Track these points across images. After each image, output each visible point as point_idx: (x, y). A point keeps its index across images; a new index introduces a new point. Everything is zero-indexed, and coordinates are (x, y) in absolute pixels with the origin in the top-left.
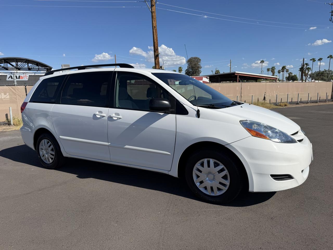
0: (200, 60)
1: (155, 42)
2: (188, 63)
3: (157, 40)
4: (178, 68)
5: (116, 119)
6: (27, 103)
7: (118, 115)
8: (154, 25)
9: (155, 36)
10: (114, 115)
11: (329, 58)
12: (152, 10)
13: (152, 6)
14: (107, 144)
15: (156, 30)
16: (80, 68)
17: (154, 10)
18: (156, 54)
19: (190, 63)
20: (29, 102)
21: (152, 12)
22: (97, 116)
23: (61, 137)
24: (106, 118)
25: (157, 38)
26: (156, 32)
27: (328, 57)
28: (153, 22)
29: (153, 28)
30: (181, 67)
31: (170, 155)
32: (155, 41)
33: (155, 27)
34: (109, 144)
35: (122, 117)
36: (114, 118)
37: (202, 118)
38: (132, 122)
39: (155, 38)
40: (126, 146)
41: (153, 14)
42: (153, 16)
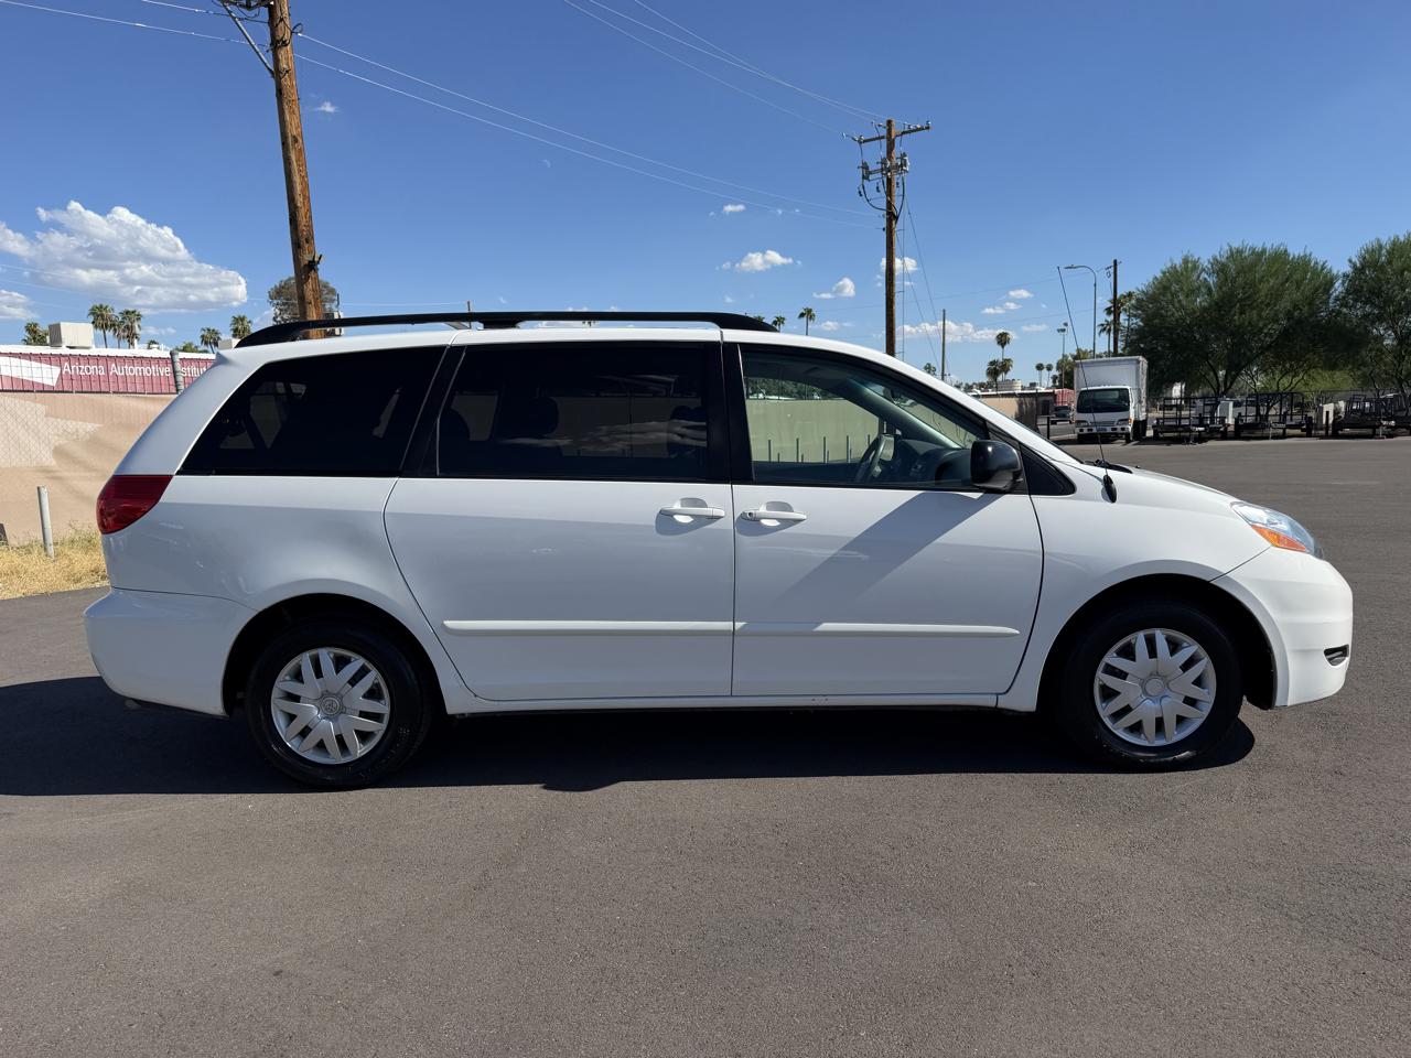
0: (332, 291)
1: (296, 207)
2: (275, 302)
3: (307, 198)
4: (230, 320)
5: (774, 523)
6: (169, 478)
7: (786, 507)
8: (292, 131)
9: (297, 179)
10: (762, 510)
11: (805, 318)
12: (276, 61)
13: (277, 44)
14: (727, 625)
15: (301, 152)
16: (493, 320)
17: (288, 64)
18: (307, 258)
19: (284, 304)
20: (179, 473)
21: (277, 73)
22: (676, 517)
23: (448, 623)
24: (727, 524)
25: (306, 187)
26: (302, 164)
27: (802, 315)
28: (288, 117)
29: (284, 144)
30: (242, 319)
31: (1016, 634)
32: (299, 201)
33: (296, 141)
34: (739, 625)
35: (805, 517)
36: (764, 522)
37: (1127, 502)
38: (855, 533)
39: (298, 188)
40: (824, 624)
41: (286, 81)
42: (284, 92)
